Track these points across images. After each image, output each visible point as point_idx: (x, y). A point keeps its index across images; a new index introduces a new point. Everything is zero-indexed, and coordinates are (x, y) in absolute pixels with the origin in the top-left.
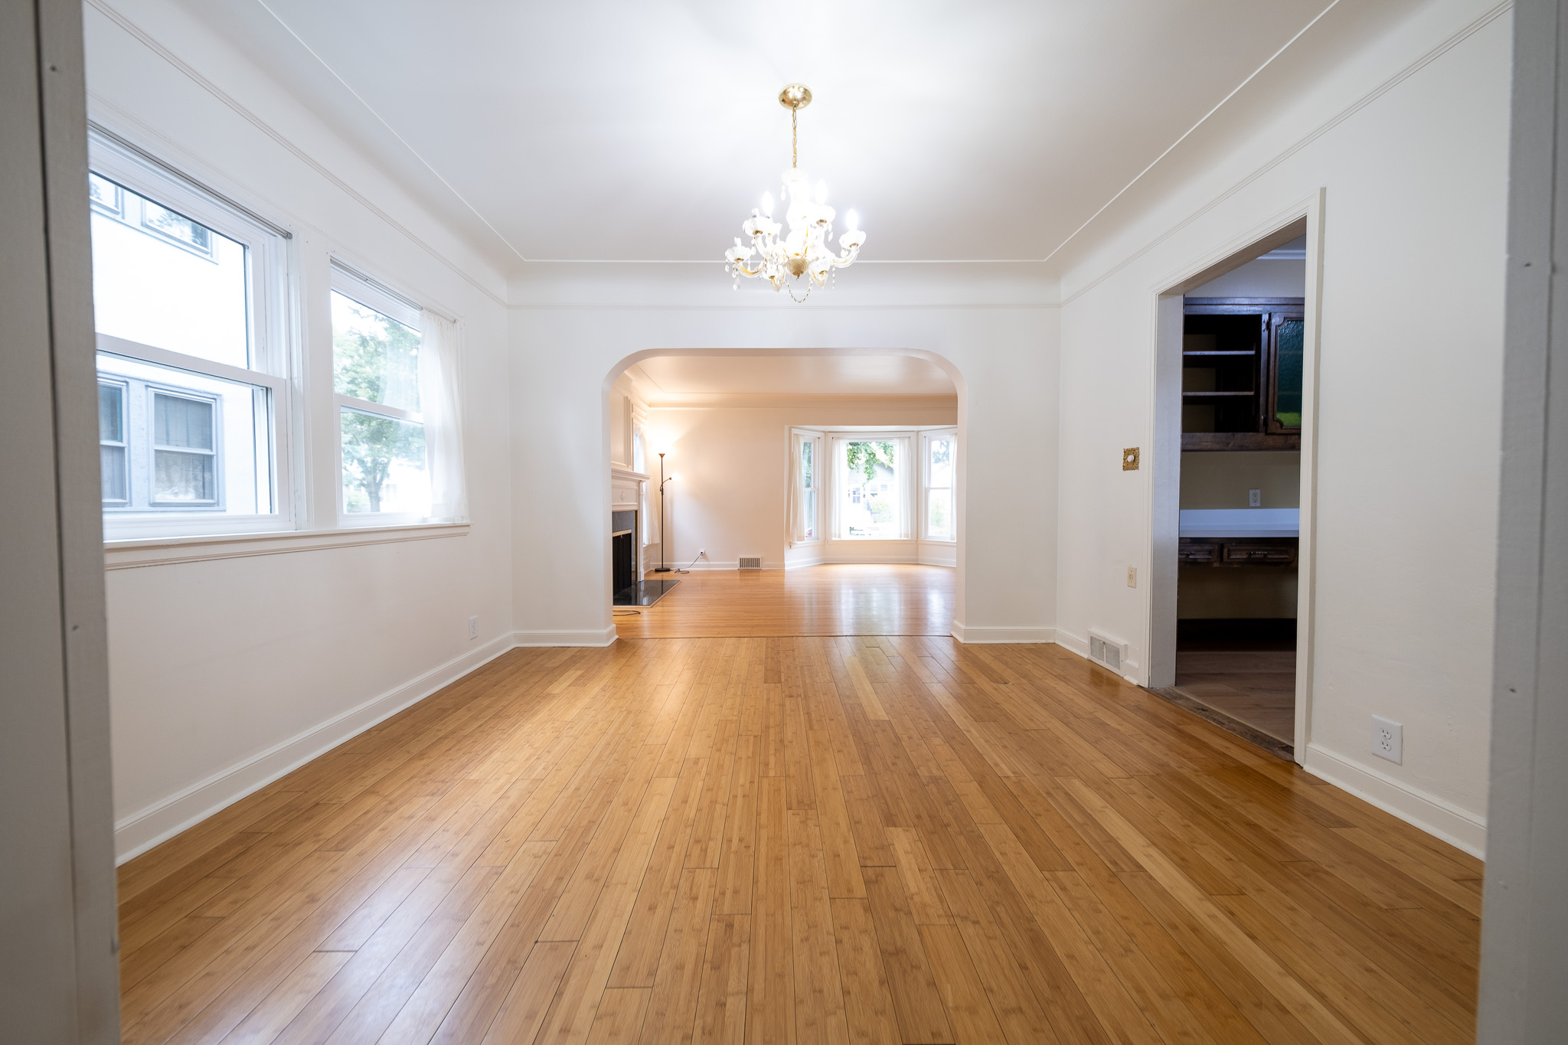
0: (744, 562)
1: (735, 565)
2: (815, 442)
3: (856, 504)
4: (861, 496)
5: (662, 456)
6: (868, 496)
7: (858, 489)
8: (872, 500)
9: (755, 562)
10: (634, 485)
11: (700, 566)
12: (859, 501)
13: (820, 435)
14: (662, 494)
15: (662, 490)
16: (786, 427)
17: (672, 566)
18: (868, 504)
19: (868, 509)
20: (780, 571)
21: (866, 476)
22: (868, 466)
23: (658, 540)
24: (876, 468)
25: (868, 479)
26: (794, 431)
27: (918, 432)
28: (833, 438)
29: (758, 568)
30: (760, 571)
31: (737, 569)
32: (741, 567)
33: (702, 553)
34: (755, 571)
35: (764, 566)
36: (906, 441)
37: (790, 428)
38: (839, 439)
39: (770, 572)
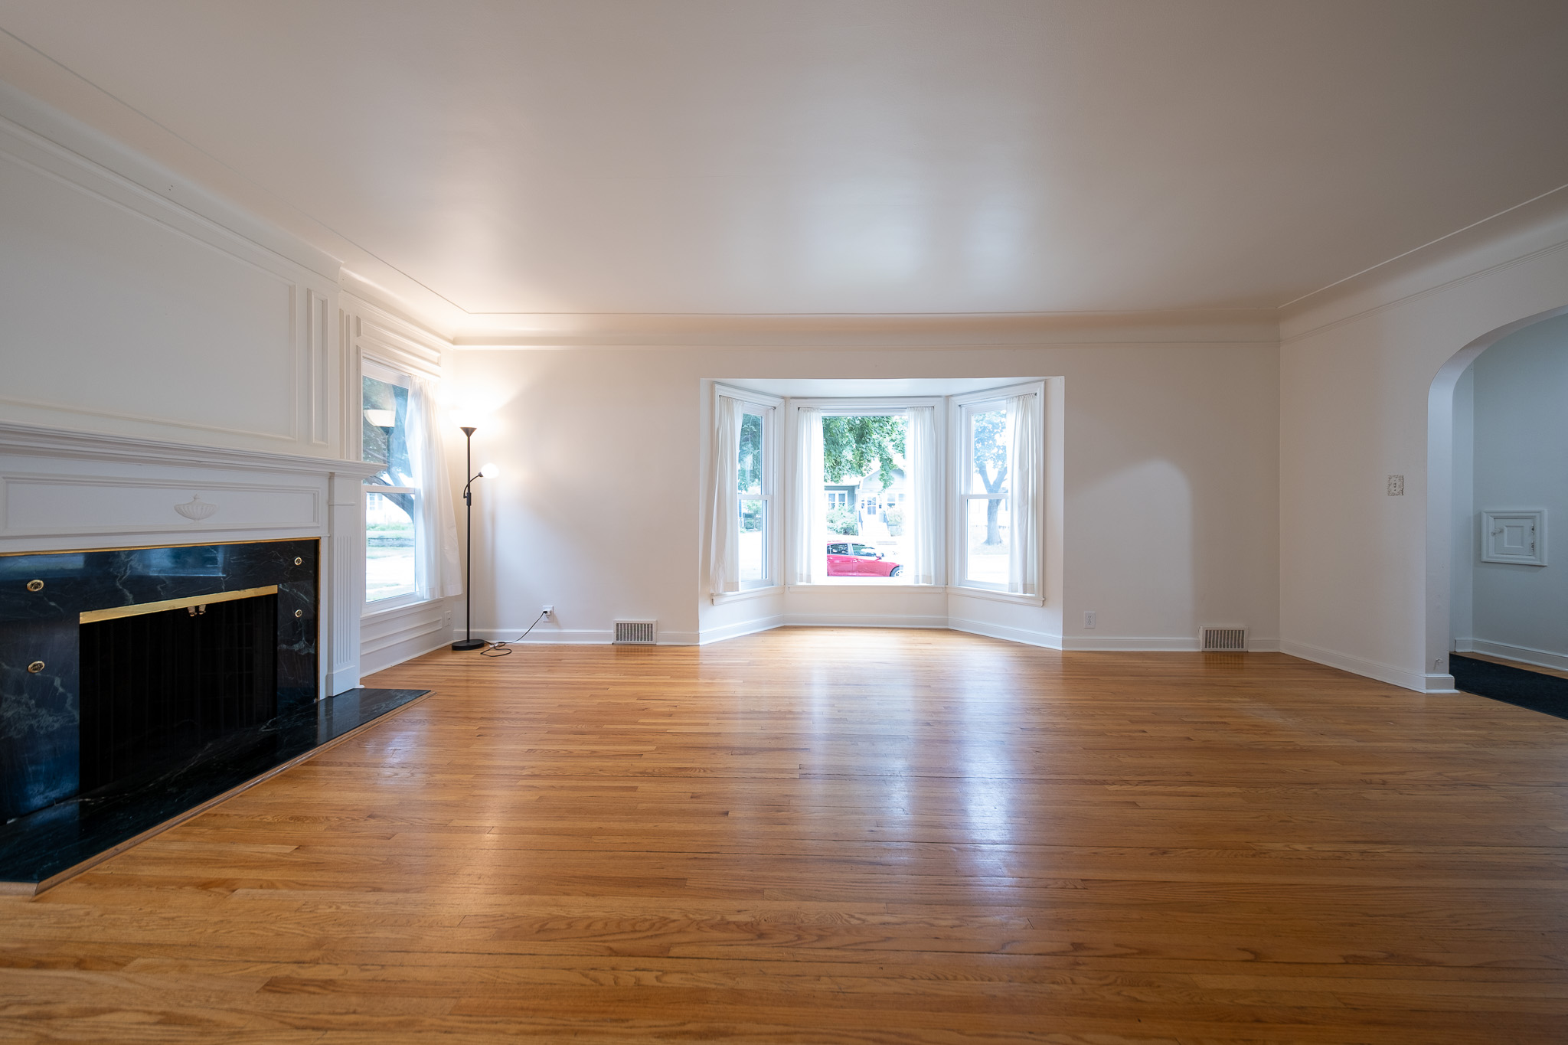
0: (623, 630)
1: (606, 636)
2: (767, 415)
3: (872, 515)
4: (877, 506)
5: (469, 432)
6: (885, 507)
7: (874, 499)
8: (889, 511)
9: (646, 630)
10: (322, 484)
11: (543, 636)
12: (874, 513)
13: (776, 402)
14: (469, 504)
15: (469, 497)
16: (704, 382)
17: (492, 635)
18: (885, 515)
19: (885, 521)
20: (688, 648)
21: (882, 484)
22: (884, 472)
23: (456, 589)
24: (892, 474)
25: (884, 487)
26: (720, 390)
27: (948, 397)
28: (799, 408)
29: (650, 642)
30: (654, 648)
31: (611, 643)
32: (618, 639)
33: (546, 612)
34: (643, 648)
35: (661, 638)
36: (927, 413)
37: (712, 385)
38: (808, 411)
39: (672, 649)
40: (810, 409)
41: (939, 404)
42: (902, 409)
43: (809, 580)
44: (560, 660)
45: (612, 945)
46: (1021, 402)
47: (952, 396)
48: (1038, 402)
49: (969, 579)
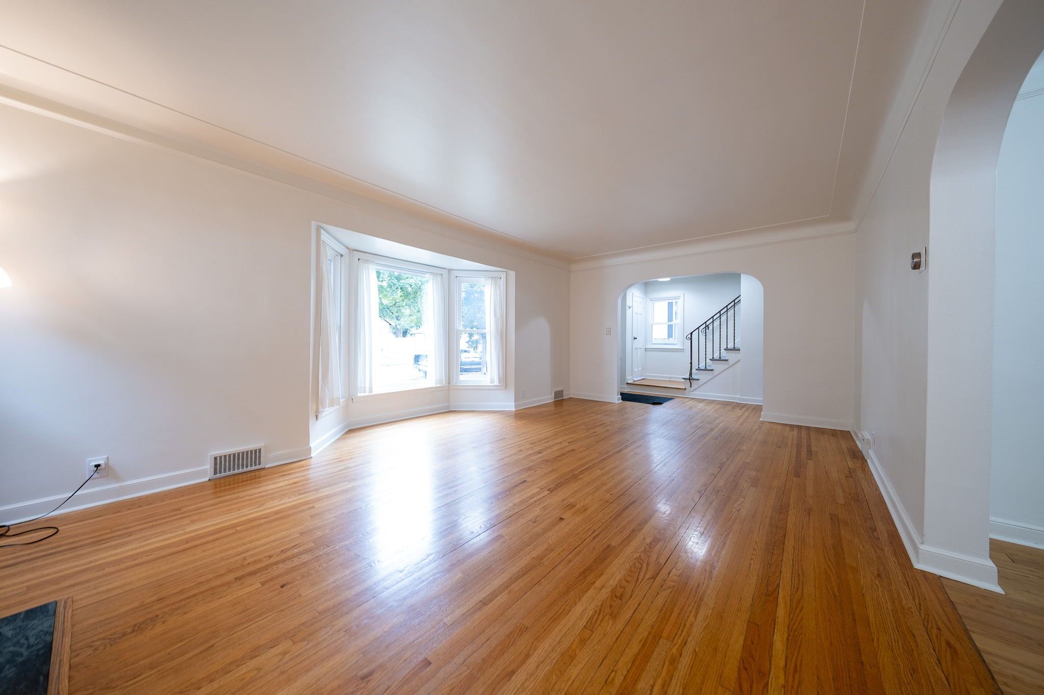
0: (221, 462)
1: (206, 472)
9: (253, 456)
16: (314, 223)
20: (299, 464)
27: (450, 270)
28: (359, 259)
29: (258, 467)
30: (262, 472)
31: (207, 479)
32: (215, 473)
33: (97, 466)
34: (245, 476)
35: (268, 462)
36: (439, 278)
37: (319, 229)
38: (366, 263)
39: (281, 469)
40: (367, 261)
41: (445, 272)
42: (425, 273)
43: (371, 391)
44: (179, 509)
45: (648, 576)
46: (493, 281)
47: (452, 270)
48: (503, 282)
49: (460, 379)
